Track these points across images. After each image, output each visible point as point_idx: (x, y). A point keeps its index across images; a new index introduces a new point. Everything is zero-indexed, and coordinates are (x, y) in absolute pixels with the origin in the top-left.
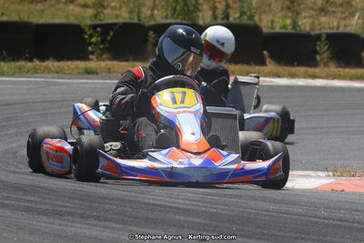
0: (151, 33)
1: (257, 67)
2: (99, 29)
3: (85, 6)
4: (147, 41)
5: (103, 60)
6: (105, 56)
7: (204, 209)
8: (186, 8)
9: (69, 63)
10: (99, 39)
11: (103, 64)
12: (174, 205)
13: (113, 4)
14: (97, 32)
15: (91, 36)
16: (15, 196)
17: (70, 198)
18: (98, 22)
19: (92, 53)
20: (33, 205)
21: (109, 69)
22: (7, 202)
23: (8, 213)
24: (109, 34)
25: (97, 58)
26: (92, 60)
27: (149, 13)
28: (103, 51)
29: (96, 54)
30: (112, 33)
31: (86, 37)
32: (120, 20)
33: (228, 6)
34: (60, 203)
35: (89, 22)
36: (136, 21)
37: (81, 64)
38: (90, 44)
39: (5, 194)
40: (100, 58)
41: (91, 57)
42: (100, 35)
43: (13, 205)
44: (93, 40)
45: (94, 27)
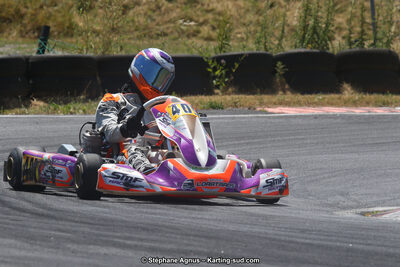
0: (279, 63)
1: (394, 97)
2: (223, 61)
3: (209, 39)
4: (276, 72)
5: (229, 94)
6: (230, 90)
7: (338, 244)
8: (315, 36)
9: (193, 98)
10: (223, 72)
11: (228, 98)
12: (307, 241)
13: (239, 36)
14: (221, 65)
15: (215, 69)
16: (137, 236)
17: (196, 236)
18: (223, 54)
19: (217, 87)
20: (157, 245)
21: (235, 103)
22: (129, 242)
23: (130, 253)
24: (234, 66)
25: (222, 92)
26: (217, 94)
27: (277, 42)
28: (228, 85)
29: (221, 87)
30: (237, 65)
31: (210, 70)
32: (246, 51)
33: (362, 32)
34: (185, 242)
35: (213, 55)
36: (262, 51)
37: (206, 99)
38: (214, 77)
39: (127, 234)
40: (225, 92)
41: (216, 91)
42: (225, 68)
43: (136, 246)
44: (218, 73)
45: (218, 59)
